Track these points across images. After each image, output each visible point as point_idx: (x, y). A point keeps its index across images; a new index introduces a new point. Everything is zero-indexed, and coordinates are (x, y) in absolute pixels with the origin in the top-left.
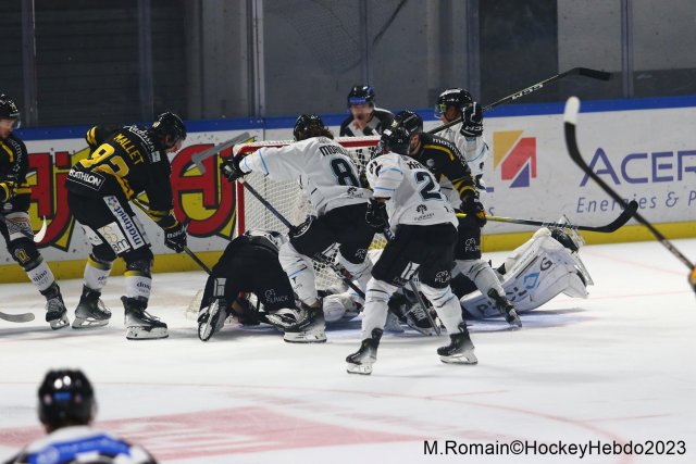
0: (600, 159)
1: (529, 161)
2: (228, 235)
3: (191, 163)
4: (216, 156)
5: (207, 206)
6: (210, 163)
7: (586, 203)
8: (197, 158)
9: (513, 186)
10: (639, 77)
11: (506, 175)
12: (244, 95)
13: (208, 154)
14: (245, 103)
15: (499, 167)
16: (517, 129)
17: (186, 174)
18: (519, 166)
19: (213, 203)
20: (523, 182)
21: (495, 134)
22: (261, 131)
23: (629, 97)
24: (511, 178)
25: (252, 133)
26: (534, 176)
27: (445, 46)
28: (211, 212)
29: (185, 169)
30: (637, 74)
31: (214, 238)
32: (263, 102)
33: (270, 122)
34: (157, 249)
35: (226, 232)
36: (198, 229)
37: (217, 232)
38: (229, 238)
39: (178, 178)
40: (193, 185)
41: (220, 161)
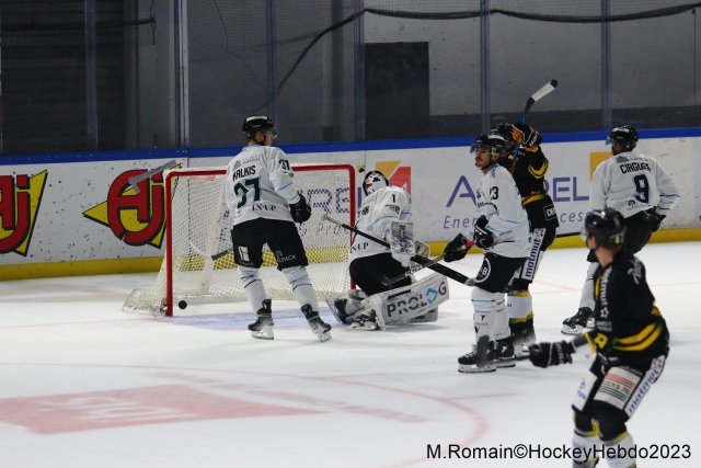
0: (463, 185)
1: (406, 185)
2: (158, 243)
3: (129, 185)
4: (148, 180)
5: (141, 221)
6: (144, 185)
7: (451, 220)
8: (133, 181)
10: (496, 118)
12: (172, 129)
13: (143, 177)
14: (173, 137)
16: (397, 160)
17: (124, 194)
19: (145, 218)
21: (377, 163)
22: (186, 159)
25: (178, 160)
27: (337, 91)
28: (145, 225)
29: (123, 190)
30: (493, 115)
31: (146, 247)
32: (187, 136)
33: (193, 152)
34: (100, 255)
35: (156, 241)
36: (133, 239)
37: (149, 241)
38: (159, 247)
39: (117, 198)
40: (130, 203)
41: (152, 183)
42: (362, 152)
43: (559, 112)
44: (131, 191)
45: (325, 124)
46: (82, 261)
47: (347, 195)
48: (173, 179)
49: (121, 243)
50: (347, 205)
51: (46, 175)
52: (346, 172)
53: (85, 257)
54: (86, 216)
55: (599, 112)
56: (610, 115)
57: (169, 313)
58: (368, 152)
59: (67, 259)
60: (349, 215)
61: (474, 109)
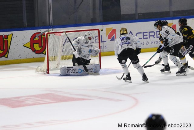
1: (114, 35)
2: (45, 53)
3: (36, 37)
6: (40, 37)
8: (37, 36)
9: (111, 40)
11: (109, 38)
12: (48, 20)
13: (40, 35)
14: (48, 23)
15: (107, 37)
16: (112, 27)
17: (35, 39)
18: (112, 36)
19: (41, 46)
20: (113, 39)
21: (106, 28)
22: (52, 29)
23: (137, 19)
24: (110, 39)
25: (50, 29)
26: (116, 38)
27: (94, 8)
28: (41, 48)
29: (34, 38)
30: (139, 14)
31: (42, 54)
32: (52, 22)
33: (54, 27)
34: (28, 57)
35: (44, 53)
36: (38, 52)
37: (42, 53)
38: (45, 54)
39: (33, 41)
40: (36, 42)
41: (42, 36)
42: (102, 25)
43: (157, 12)
44: (37, 39)
45: (91, 18)
46: (23, 59)
47: (98, 38)
48: (48, 35)
49: (34, 54)
50: (98, 41)
51: (12, 35)
52: (97, 31)
53: (24, 58)
54: (24, 46)
55: (169, 12)
56: (172, 12)
57: (48, 73)
58: (103, 25)
59: (19, 58)
60: (98, 43)
61: (133, 12)
